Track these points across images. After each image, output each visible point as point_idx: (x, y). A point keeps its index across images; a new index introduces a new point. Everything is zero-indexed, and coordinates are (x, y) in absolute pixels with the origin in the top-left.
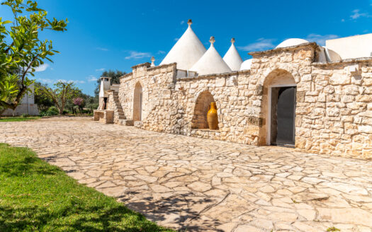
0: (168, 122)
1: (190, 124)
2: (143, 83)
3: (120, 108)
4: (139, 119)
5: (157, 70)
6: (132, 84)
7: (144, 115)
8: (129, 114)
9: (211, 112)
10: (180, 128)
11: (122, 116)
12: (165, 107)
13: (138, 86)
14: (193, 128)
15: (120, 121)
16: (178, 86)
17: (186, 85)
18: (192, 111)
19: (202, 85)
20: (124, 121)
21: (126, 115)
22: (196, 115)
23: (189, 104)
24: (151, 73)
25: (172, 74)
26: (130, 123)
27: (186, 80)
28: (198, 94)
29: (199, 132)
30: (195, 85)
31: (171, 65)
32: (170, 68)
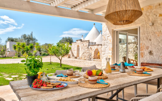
0: (87, 57)
1: (93, 58)
2: (80, 45)
3: (72, 53)
4: (79, 56)
5: (84, 42)
6: (76, 46)
7: (80, 55)
8: (75, 55)
9: (98, 54)
10: (90, 59)
11: (73, 56)
12: (86, 53)
13: (78, 46)
14: (94, 59)
15: (73, 57)
16: (90, 47)
17: (92, 47)
18: (94, 54)
19: (96, 47)
20: (74, 57)
21: (74, 55)
22: (95, 55)
23: (93, 52)
24: (82, 43)
25: (88, 43)
26: (76, 58)
27: (92, 46)
28: (95, 50)
29: (95, 59)
30: (94, 47)
31: (88, 41)
32: (88, 42)
